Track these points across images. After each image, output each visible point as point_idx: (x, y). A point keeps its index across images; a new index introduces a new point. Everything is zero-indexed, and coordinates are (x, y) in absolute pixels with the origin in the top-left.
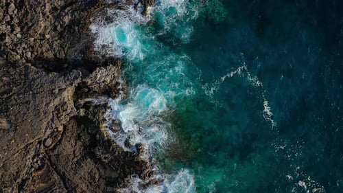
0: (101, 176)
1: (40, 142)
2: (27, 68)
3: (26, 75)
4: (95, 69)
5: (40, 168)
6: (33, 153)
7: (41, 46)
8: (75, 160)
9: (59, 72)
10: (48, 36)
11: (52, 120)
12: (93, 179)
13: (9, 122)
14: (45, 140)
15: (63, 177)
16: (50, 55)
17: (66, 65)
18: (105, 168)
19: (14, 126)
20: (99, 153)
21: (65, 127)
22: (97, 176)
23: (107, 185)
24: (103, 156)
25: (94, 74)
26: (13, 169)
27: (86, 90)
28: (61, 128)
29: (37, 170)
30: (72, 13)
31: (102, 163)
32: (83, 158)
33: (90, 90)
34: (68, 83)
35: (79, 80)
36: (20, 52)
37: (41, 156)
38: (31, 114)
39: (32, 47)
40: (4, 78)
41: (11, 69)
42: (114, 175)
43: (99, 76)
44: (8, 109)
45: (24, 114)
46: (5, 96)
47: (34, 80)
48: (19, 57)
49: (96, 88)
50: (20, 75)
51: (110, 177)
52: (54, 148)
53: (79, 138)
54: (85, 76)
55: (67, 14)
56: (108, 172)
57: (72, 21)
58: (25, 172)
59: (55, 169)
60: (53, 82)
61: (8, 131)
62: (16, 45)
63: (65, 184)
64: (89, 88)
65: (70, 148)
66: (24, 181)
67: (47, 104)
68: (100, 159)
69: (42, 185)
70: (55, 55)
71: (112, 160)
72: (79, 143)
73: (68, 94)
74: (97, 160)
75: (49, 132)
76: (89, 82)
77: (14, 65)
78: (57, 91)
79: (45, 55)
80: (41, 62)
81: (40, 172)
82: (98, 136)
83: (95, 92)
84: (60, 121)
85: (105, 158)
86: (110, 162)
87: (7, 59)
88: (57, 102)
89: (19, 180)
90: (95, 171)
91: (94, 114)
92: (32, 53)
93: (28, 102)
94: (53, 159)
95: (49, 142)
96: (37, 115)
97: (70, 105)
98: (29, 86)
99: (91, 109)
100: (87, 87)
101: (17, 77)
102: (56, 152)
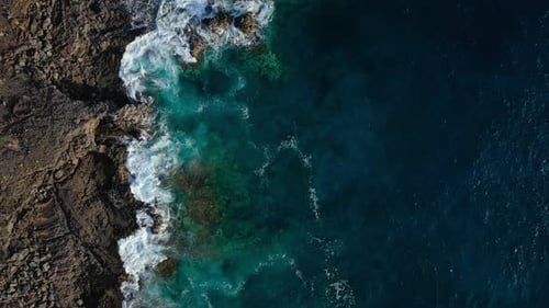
0: (109, 222)
1: (50, 172)
2: (51, 90)
3: (49, 98)
4: (124, 105)
5: (44, 201)
6: (40, 182)
7: (71, 69)
8: (85, 199)
9: (84, 101)
10: (80, 60)
11: (68, 151)
12: (101, 223)
13: (21, 144)
14: (57, 171)
15: (68, 216)
16: (79, 80)
17: (94, 95)
18: (115, 214)
19: (26, 150)
20: (112, 196)
21: (80, 161)
22: (105, 222)
23: (114, 233)
24: (116, 201)
25: (122, 110)
26: (15, 195)
27: (111, 125)
28: (76, 162)
29: (40, 202)
30: (112, 40)
31: (113, 207)
32: (94, 199)
33: (115, 126)
34: (92, 115)
35: (104, 114)
36: (47, 71)
37: (48, 188)
38: (46, 140)
39: (62, 69)
40: (25, 97)
41: (34, 89)
42: (124, 224)
43: (127, 113)
44: (22, 131)
45: (39, 139)
46: (23, 116)
47: (56, 104)
48: (45, 76)
49: (121, 125)
50: (42, 96)
51: (119, 225)
52: (65, 181)
53: (93, 176)
54: (112, 110)
55: (106, 39)
56: (118, 220)
57: (109, 48)
58: (27, 201)
59: (61, 205)
60: (75, 110)
61: (19, 154)
62: (44, 63)
63: (68, 223)
64: (114, 124)
65: (82, 185)
66: (25, 211)
67: (65, 133)
68: (112, 203)
69: (43, 219)
70: (84, 81)
71: (125, 207)
72: (92, 182)
73: (90, 127)
74: (108, 203)
75: (62, 163)
76: (116, 118)
77: (39, 84)
78: (78, 121)
79: (74, 79)
80: (67, 86)
81: (44, 205)
82: (114, 178)
83: (120, 129)
84: (76, 153)
86: (123, 208)
87: (31, 77)
88: (76, 132)
89: (20, 209)
90: (104, 214)
91: (115, 154)
92: (60, 74)
93: (46, 127)
94: (61, 193)
95: (60, 174)
96: (53, 142)
97: (91, 139)
98: (50, 110)
99: (112, 148)
100: (112, 122)
101: (39, 98)
102: (65, 186)
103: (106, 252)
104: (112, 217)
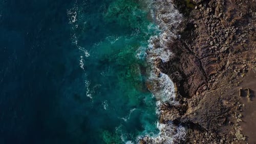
0: (182, 64)
1: (209, 89)
2: (208, 128)
3: (208, 125)
5: (212, 75)
6: (214, 84)
7: (199, 137)
8: (193, 76)
9: (192, 123)
10: (195, 141)
11: (200, 100)
12: (186, 64)
13: (222, 103)
14: (206, 90)
15: (201, 68)
16: (195, 132)
17: (189, 125)
18: (179, 69)
19: (220, 101)
20: (180, 77)
21: (195, 93)
22: (183, 65)
23: (180, 60)
24: (178, 75)
25: (174, 119)
26: (225, 78)
27: (181, 110)
28: (197, 93)
29: (214, 74)
31: (180, 71)
32: (189, 76)
33: (179, 110)
34: (188, 117)
35: (183, 117)
36: (210, 136)
37: (210, 81)
38: (210, 105)
39: (204, 137)
40: (220, 125)
41: (216, 129)
42: (174, 64)
43: (172, 117)
44: (221, 109)
45: (213, 106)
46: (221, 116)
47: (205, 122)
48: (211, 134)
49: (175, 111)
50: (212, 126)
51: (177, 63)
52: (203, 84)
53: (189, 87)
54: (180, 118)
56: (177, 65)
58: (220, 75)
59: (204, 72)
60: (196, 119)
61: (223, 99)
62: (212, 140)
63: (201, 64)
64: (179, 111)
65: (195, 82)
66: (222, 70)
67: (201, 108)
68: (180, 73)
69: (213, 66)
70: (193, 131)
72: (189, 83)
73: (190, 111)
74: (182, 73)
75: (203, 94)
76: (178, 115)
77: (214, 131)
78: (195, 114)
79: (198, 132)
80: (202, 130)
81: (213, 72)
82: (179, 85)
83: (177, 108)
84: (196, 98)
85: (177, 73)
86: (175, 71)
87: (217, 135)
88: (196, 108)
89: (223, 72)
90: (184, 68)
91: (179, 97)
92: (204, 135)
93: (210, 111)
94: (204, 78)
95: (204, 88)
96: (207, 104)
97: (190, 105)
98: (208, 119)
99: (180, 100)
101: (213, 124)
102: (202, 81)
103: (183, 50)
104: (180, 67)
